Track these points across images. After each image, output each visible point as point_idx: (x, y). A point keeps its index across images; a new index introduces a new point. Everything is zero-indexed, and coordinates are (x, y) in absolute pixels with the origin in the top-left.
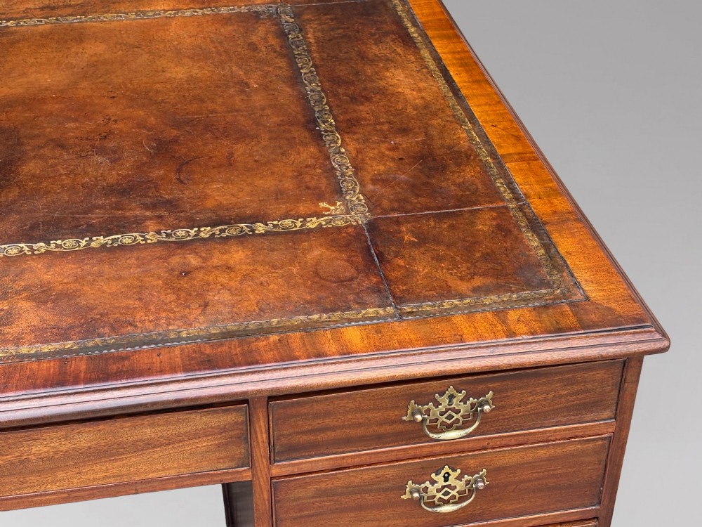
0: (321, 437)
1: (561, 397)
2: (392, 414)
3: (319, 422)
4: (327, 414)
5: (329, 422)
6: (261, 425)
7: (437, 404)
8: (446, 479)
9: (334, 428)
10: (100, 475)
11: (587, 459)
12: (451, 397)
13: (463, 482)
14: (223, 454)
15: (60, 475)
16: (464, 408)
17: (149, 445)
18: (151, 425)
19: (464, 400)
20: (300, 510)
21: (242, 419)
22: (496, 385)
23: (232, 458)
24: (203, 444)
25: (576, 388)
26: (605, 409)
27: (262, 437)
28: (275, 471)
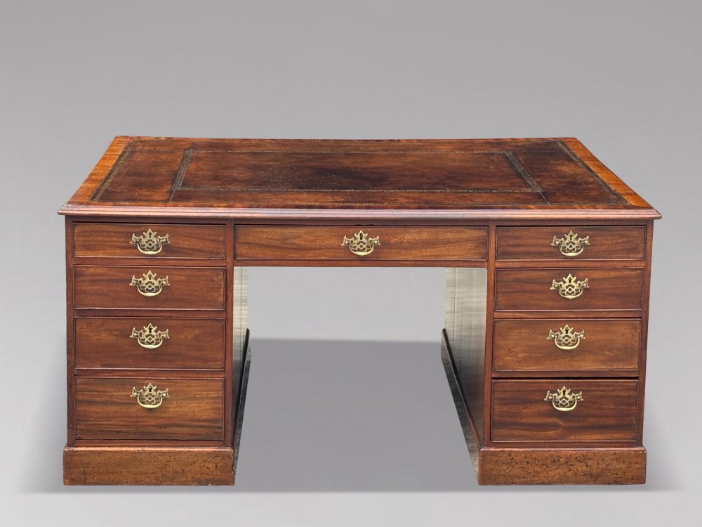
0: (517, 249)
1: (619, 243)
2: (547, 242)
3: (516, 241)
4: (519, 238)
5: (521, 242)
6: (493, 239)
7: (565, 239)
8: (570, 282)
9: (522, 246)
10: (429, 254)
11: (634, 281)
12: (571, 236)
13: (577, 285)
14: (477, 251)
15: (414, 252)
16: (577, 242)
17: (448, 242)
18: (451, 232)
19: (577, 238)
20: (506, 288)
21: (485, 234)
22: (590, 233)
23: (480, 254)
24: (469, 245)
25: (625, 239)
26: (639, 253)
27: (493, 246)
28: (498, 265)
